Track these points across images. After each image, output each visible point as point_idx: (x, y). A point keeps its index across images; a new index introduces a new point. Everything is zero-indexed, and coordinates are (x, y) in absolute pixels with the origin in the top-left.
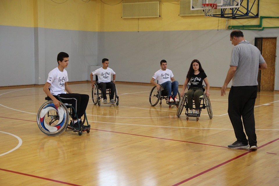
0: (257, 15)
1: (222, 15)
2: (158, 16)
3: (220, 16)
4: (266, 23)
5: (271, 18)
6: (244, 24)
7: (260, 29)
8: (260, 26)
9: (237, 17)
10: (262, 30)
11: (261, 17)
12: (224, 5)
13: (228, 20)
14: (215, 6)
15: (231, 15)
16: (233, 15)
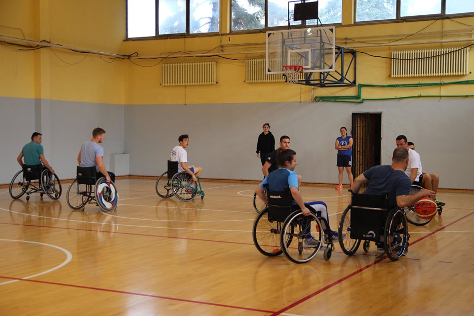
0: (354, 82)
1: (308, 82)
2: (215, 83)
3: (305, 83)
4: (365, 93)
5: (373, 86)
6: (337, 95)
7: (359, 101)
8: (358, 97)
9: (326, 85)
10: (362, 102)
11: (359, 84)
12: (313, 68)
13: (315, 89)
14: (301, 69)
15: (318, 82)
16: (321, 82)
